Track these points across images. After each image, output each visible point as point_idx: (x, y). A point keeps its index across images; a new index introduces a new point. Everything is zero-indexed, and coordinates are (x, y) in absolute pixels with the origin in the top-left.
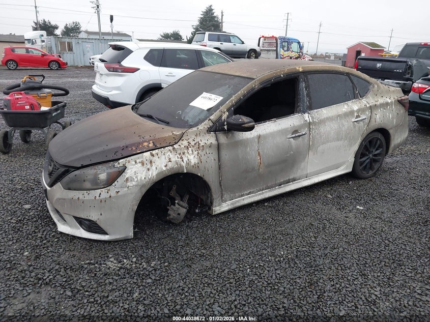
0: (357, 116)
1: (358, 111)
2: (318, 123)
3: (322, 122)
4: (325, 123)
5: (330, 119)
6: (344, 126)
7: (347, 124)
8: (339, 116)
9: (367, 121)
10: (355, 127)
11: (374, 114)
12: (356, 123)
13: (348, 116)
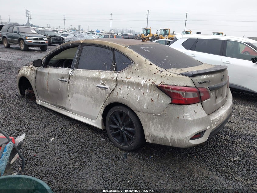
0: (102, 83)
1: (104, 80)
2: (74, 77)
3: (77, 78)
4: (78, 79)
5: (82, 78)
6: (89, 86)
7: (93, 86)
8: (88, 78)
9: (109, 91)
10: (98, 91)
11: (118, 88)
12: (99, 88)
13: (94, 81)
